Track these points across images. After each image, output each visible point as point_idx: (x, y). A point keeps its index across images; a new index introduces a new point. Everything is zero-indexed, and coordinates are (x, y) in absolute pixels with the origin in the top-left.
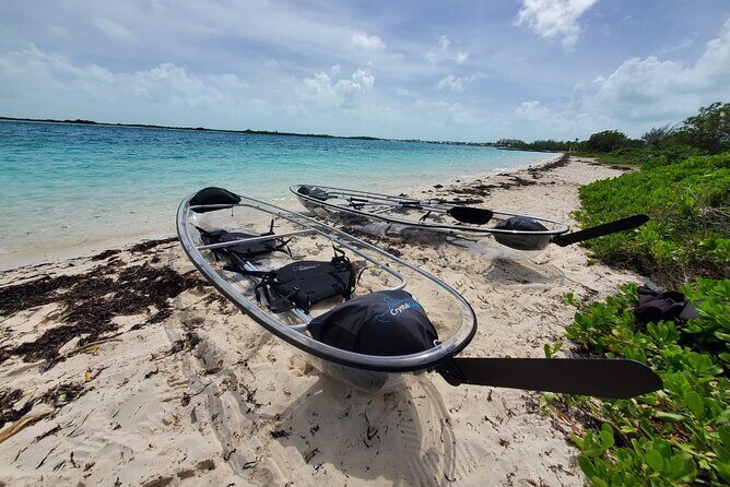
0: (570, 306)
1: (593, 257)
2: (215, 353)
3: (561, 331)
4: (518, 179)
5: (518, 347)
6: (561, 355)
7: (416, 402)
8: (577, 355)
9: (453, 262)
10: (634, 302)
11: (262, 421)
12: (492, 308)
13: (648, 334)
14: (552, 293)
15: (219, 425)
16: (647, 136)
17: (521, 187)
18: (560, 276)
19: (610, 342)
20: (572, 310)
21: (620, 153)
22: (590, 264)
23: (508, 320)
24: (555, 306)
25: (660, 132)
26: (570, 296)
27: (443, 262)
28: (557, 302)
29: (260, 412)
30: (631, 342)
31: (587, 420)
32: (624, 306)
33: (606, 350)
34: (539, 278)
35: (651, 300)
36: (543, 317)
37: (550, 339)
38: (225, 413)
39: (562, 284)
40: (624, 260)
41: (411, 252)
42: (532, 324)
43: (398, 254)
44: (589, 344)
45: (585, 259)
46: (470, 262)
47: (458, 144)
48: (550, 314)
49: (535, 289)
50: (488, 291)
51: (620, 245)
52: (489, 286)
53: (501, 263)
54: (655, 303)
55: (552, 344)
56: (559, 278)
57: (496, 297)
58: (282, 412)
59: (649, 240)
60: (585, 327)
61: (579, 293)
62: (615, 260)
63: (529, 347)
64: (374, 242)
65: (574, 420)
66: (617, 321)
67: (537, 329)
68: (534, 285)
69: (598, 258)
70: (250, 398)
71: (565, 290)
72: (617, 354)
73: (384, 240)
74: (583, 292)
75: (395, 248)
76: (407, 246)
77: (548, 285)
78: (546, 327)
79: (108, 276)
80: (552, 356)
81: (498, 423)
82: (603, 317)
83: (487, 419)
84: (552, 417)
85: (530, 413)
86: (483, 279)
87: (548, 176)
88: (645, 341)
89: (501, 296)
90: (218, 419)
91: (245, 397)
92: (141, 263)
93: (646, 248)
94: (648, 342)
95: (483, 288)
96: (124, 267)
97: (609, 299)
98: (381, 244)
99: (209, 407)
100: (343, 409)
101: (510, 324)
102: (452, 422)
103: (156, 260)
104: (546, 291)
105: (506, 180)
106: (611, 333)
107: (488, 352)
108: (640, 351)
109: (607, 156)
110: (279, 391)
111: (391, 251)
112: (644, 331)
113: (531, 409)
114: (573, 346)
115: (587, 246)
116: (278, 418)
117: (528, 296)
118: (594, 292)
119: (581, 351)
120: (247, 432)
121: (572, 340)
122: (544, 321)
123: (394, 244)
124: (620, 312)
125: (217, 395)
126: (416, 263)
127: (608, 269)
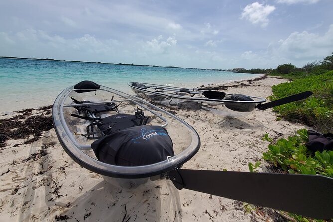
0: (266, 142)
1: (279, 117)
2: (50, 162)
3: (260, 156)
4: (242, 84)
5: (233, 164)
6: (260, 170)
7: (162, 197)
8: (270, 170)
9: (203, 118)
10: (305, 139)
11: (55, 207)
12: (221, 142)
13: (316, 159)
14: (256, 134)
15: (26, 209)
16: (305, 66)
17: (243, 87)
18: (261, 126)
19: (291, 163)
20: (267, 143)
21: (292, 74)
22: (278, 120)
23: (229, 149)
24: (258, 142)
25: (312, 65)
26: (266, 136)
27: (197, 118)
28: (258, 139)
29: (58, 200)
30: (305, 163)
31: (277, 216)
32: (299, 142)
33: (289, 168)
34: (249, 127)
35: (316, 138)
36: (250, 147)
37: (254, 160)
38: (34, 201)
39: (262, 130)
40: (298, 118)
41: (182, 113)
42: (243, 151)
43: (174, 114)
44: (278, 163)
45: (275, 118)
46: (212, 118)
47: (215, 70)
48: (254, 146)
49: (246, 132)
50: (220, 133)
51: (294, 110)
52: (221, 130)
53: (229, 119)
54: (319, 140)
55: (254, 163)
56: (261, 127)
57: (224, 136)
58: (73, 201)
59: (312, 106)
60: (275, 153)
61: (271, 135)
62: (292, 118)
63: (240, 164)
64: (164, 108)
65: (267, 215)
66: (295, 150)
67: (246, 154)
68: (246, 130)
69: (282, 117)
70: (56, 192)
71: (264, 133)
72: (295, 171)
73: (169, 107)
74: (274, 134)
75: (173, 111)
76: (181, 110)
77: (254, 130)
78: (251, 153)
79: (20, 120)
80: (254, 170)
81: (214, 215)
82: (286, 147)
83: (207, 212)
84: (252, 213)
85: (236, 209)
86: (218, 127)
87: (257, 83)
88: (314, 163)
89: (227, 136)
90: (28, 205)
91: (53, 190)
92: (40, 115)
93: (310, 111)
94: (316, 164)
95: (217, 131)
96: (31, 116)
97: (289, 138)
98: (167, 109)
99: (25, 196)
100: (113, 201)
101: (230, 151)
102: (183, 213)
103: (48, 113)
104: (252, 133)
105: (236, 84)
106: (292, 157)
107: (214, 166)
108: (311, 169)
109: (286, 75)
110: (76, 187)
111: (171, 112)
112: (313, 156)
113: (237, 207)
114: (267, 164)
115: (276, 112)
116: (69, 205)
117: (242, 136)
118: (281, 135)
119: (273, 168)
120: (43, 215)
121: (267, 161)
122: (251, 150)
123: (174, 109)
124: (297, 145)
125: (34, 188)
126: (183, 118)
127: (288, 123)
